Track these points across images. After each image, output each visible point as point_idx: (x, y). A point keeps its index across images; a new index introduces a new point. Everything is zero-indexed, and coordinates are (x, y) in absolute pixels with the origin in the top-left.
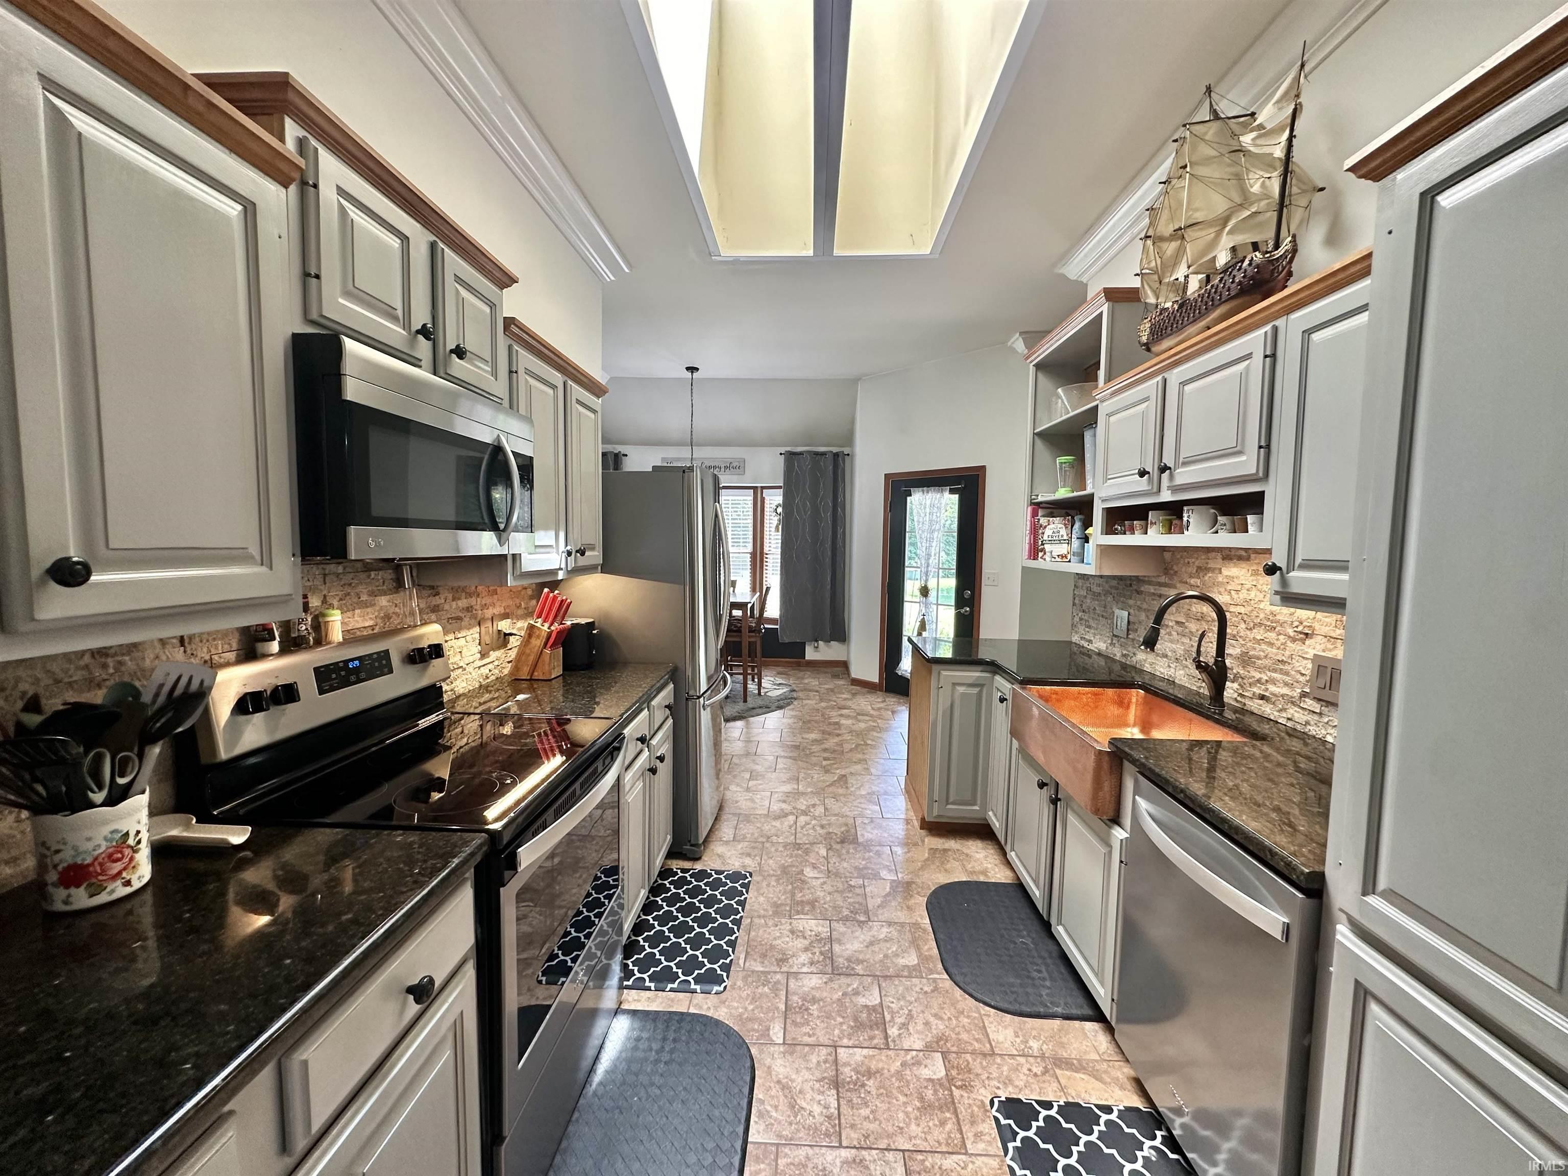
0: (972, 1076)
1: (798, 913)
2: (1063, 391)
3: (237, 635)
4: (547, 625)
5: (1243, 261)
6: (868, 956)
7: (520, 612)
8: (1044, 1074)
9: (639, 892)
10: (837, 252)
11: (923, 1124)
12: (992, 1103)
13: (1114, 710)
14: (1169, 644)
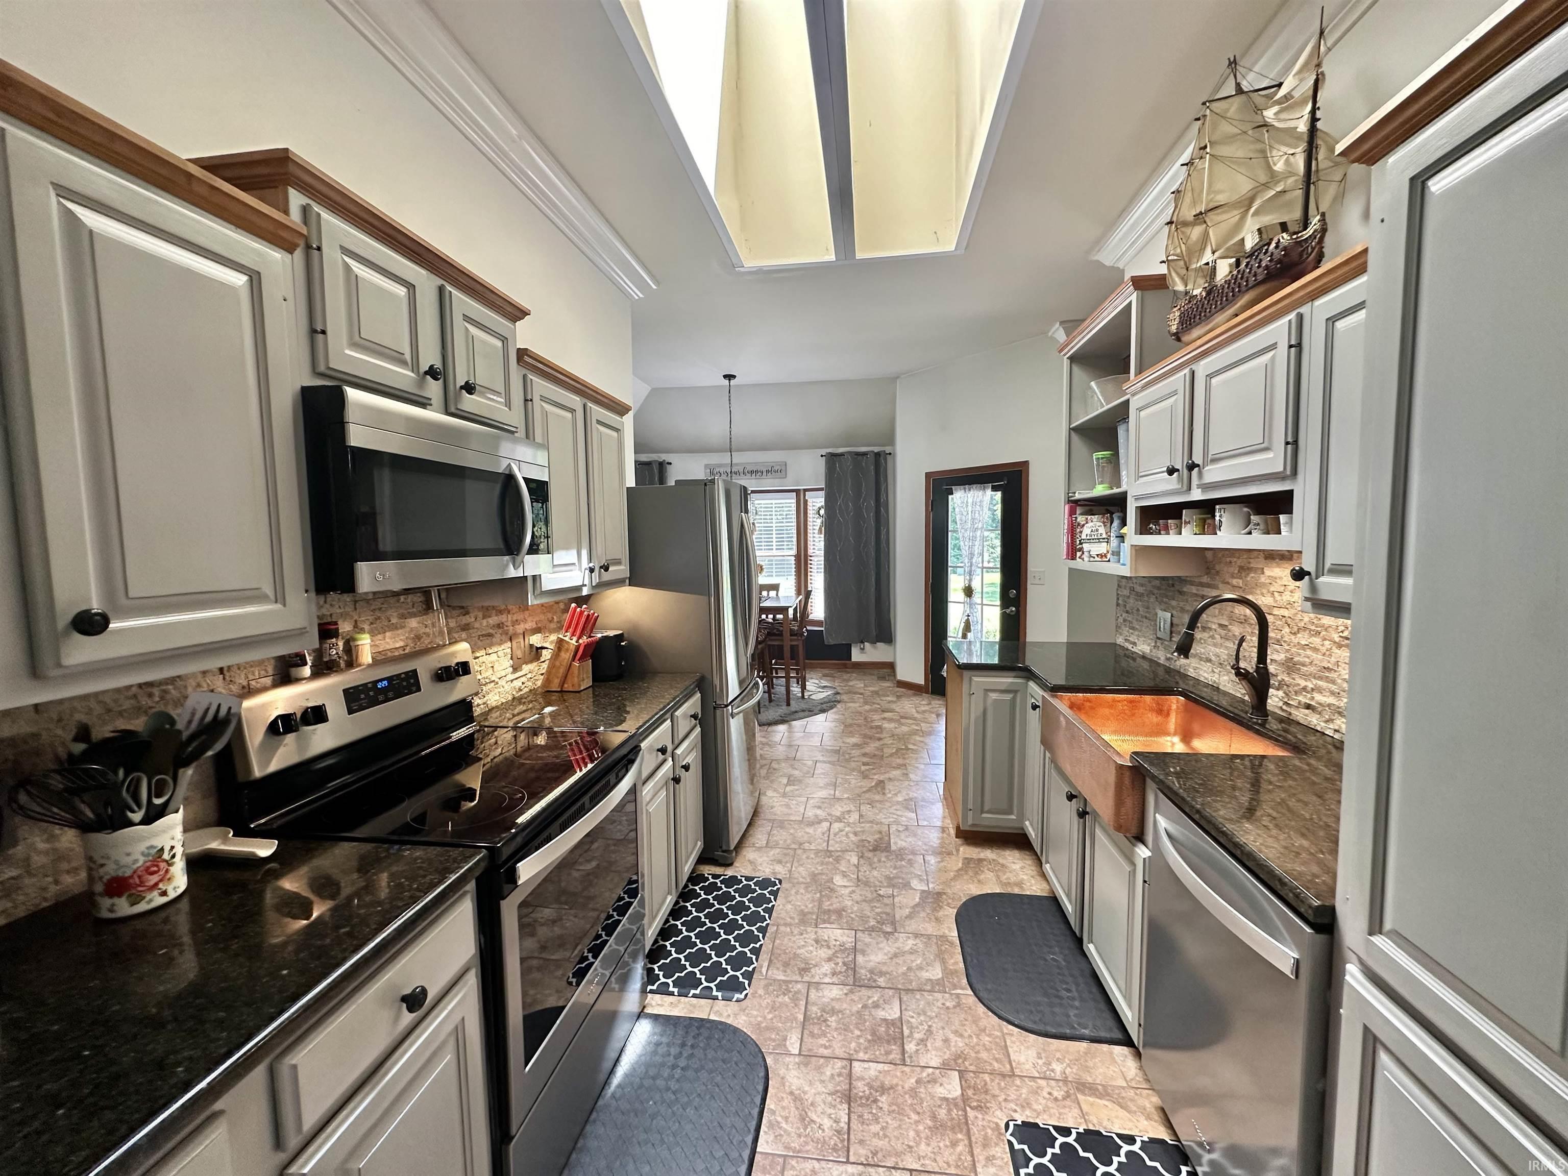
0: (988, 1097)
1: (824, 922)
2: (1097, 384)
3: (273, 662)
4: (575, 639)
5: (1269, 244)
6: (891, 968)
7: (553, 626)
8: (1064, 1099)
9: (665, 898)
10: (859, 255)
11: (934, 1144)
12: (1007, 1126)
13: (1154, 718)
14: (1213, 649)
